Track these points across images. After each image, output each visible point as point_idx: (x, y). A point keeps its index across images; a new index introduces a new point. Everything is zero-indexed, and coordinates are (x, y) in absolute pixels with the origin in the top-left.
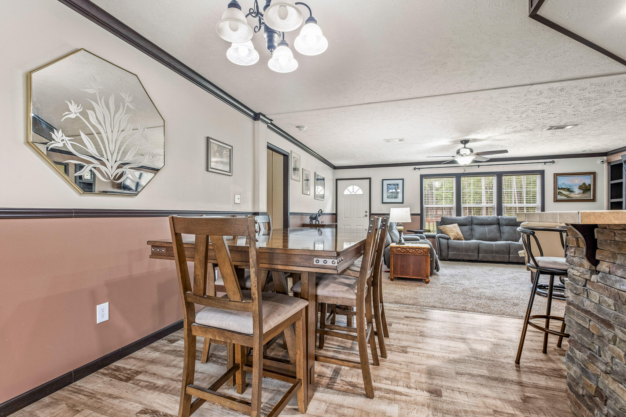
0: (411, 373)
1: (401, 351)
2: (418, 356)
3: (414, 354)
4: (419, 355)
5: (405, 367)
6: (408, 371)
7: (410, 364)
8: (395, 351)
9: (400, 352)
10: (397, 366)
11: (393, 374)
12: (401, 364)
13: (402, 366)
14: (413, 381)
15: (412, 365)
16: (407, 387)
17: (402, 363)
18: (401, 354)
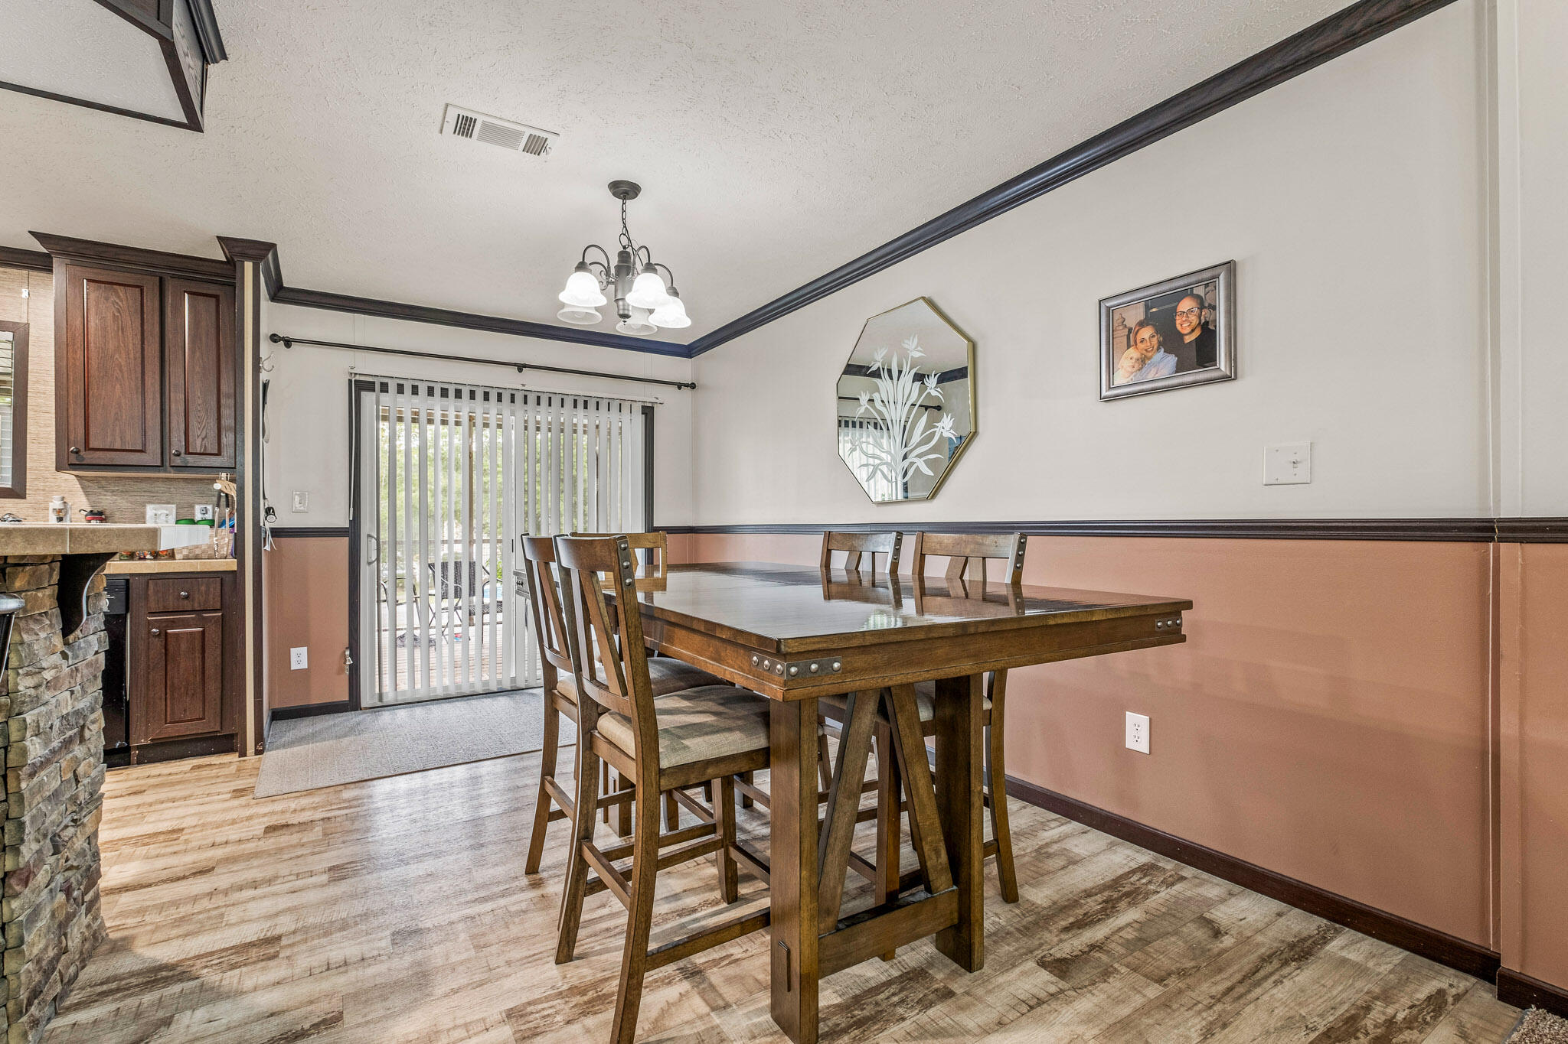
0: (472, 953)
1: (530, 1009)
2: (468, 1020)
3: (484, 1019)
4: (466, 1025)
5: (494, 962)
6: (481, 954)
7: (485, 976)
8: (547, 999)
9: (529, 1004)
10: (517, 953)
11: (515, 930)
12: (509, 963)
13: (501, 961)
14: (462, 936)
15: (476, 978)
16: (473, 918)
17: (508, 970)
18: (524, 1000)
